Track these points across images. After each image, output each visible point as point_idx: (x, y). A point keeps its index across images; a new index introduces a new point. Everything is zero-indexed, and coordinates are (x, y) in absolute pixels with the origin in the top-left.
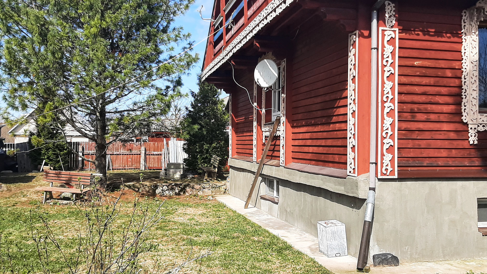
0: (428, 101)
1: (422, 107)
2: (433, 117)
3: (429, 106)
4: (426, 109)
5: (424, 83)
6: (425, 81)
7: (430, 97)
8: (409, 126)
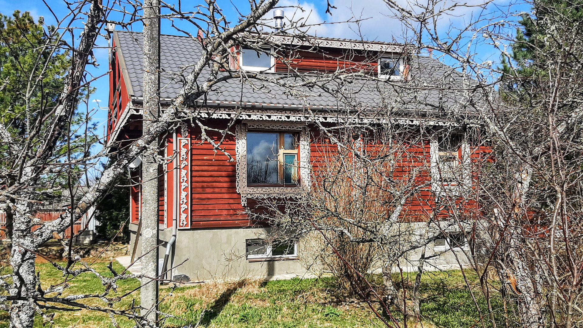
0: (214, 180)
1: (210, 184)
2: (217, 190)
3: (215, 183)
4: (212, 185)
5: (211, 169)
6: (211, 168)
7: (215, 178)
8: (201, 196)
